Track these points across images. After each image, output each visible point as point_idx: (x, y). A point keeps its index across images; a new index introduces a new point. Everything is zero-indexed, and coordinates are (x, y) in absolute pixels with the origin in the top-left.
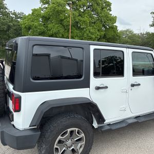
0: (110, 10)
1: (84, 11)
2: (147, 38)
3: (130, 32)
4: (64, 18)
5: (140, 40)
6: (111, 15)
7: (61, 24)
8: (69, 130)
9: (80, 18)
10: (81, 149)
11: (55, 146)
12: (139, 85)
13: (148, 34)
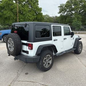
0: (38, 5)
1: (24, 4)
2: (56, 19)
3: (48, 16)
4: (13, 8)
5: (53, 20)
6: (39, 7)
7: (12, 11)
8: (47, 56)
9: (22, 8)
10: (51, 63)
11: (44, 62)
12: (66, 39)
13: (56, 17)
